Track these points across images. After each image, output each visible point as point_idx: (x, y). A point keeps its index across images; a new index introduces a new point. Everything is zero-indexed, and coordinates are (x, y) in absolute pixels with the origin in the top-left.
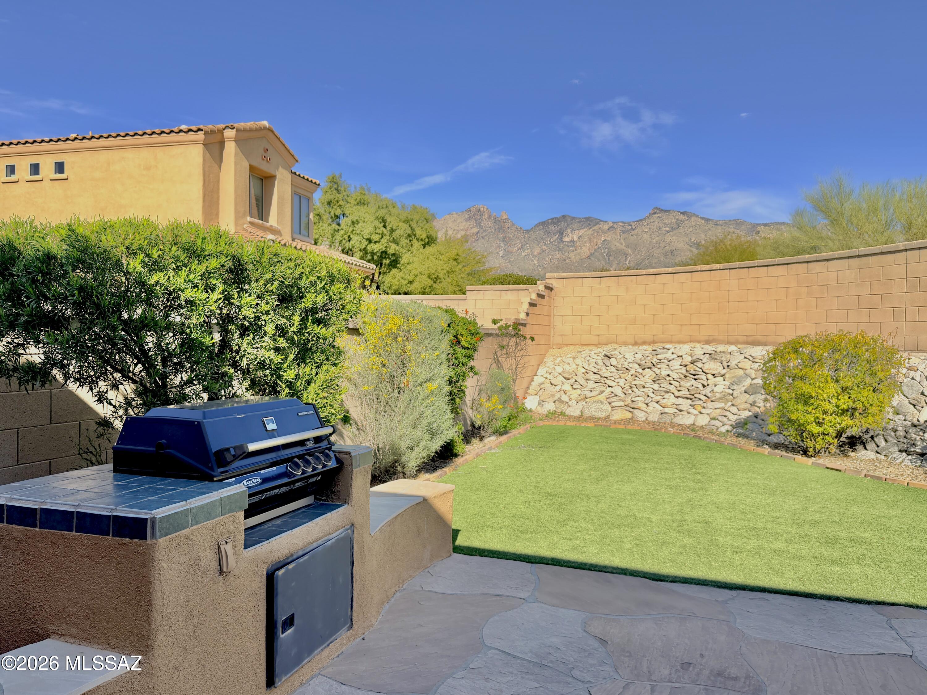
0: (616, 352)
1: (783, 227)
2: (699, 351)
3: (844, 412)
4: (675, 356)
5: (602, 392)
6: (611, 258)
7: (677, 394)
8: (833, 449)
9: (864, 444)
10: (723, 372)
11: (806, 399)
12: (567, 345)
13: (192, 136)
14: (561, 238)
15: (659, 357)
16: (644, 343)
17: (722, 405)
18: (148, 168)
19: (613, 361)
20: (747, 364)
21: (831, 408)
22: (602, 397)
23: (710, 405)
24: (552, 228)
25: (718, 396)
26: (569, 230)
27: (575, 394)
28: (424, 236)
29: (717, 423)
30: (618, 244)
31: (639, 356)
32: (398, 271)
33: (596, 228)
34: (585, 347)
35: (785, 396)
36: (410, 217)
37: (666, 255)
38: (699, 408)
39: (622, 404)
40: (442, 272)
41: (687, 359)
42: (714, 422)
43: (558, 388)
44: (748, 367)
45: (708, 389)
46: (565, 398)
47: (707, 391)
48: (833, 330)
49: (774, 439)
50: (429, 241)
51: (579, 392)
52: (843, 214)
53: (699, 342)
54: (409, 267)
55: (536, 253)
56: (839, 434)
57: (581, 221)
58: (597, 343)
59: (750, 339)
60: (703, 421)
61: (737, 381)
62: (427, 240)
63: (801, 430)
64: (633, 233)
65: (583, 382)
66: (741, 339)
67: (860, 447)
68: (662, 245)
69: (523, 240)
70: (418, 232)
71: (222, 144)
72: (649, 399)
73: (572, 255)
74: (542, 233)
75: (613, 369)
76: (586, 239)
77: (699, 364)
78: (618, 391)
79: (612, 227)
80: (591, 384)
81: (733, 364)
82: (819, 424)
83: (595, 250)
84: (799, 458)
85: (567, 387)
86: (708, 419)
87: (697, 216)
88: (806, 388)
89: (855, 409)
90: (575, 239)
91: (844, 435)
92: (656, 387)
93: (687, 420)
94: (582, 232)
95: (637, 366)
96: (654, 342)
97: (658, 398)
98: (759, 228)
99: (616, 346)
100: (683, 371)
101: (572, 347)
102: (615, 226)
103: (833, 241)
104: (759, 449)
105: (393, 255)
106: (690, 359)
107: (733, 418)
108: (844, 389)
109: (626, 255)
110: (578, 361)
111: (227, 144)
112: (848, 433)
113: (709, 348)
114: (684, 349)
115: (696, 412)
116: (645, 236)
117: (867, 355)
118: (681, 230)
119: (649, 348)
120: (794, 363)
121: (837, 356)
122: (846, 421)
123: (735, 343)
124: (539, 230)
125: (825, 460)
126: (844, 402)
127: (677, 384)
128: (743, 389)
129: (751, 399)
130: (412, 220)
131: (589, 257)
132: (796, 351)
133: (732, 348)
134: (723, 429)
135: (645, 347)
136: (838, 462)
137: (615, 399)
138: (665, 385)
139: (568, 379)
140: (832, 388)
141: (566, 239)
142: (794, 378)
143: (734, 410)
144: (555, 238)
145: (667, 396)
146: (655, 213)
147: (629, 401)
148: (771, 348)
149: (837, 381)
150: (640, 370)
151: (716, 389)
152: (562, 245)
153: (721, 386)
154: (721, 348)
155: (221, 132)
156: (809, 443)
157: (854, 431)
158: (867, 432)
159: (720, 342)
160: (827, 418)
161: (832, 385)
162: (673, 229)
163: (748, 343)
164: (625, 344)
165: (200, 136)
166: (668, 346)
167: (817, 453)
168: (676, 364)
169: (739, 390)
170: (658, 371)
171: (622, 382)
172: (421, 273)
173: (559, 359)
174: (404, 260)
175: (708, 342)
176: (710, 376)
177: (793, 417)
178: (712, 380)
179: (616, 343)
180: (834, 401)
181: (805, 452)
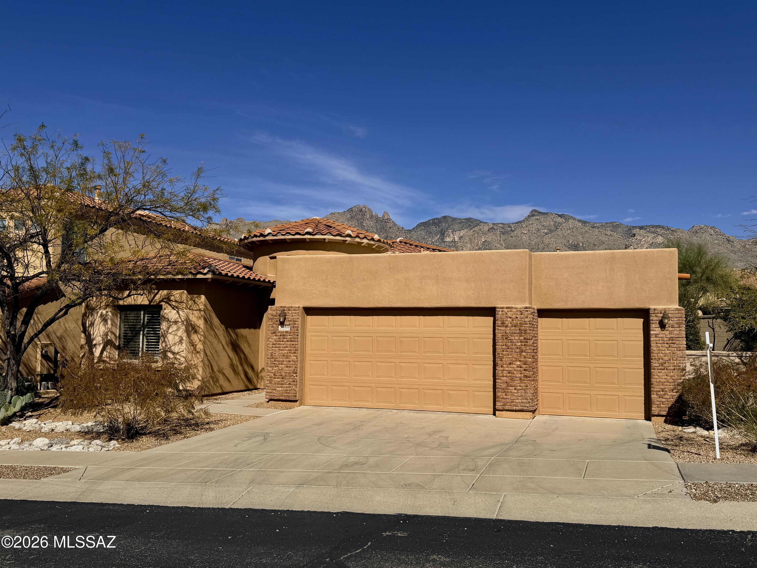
26: (450, 231)
33: (476, 229)
90: (457, 239)
94: (462, 233)
144: (436, 238)
162: (551, 231)
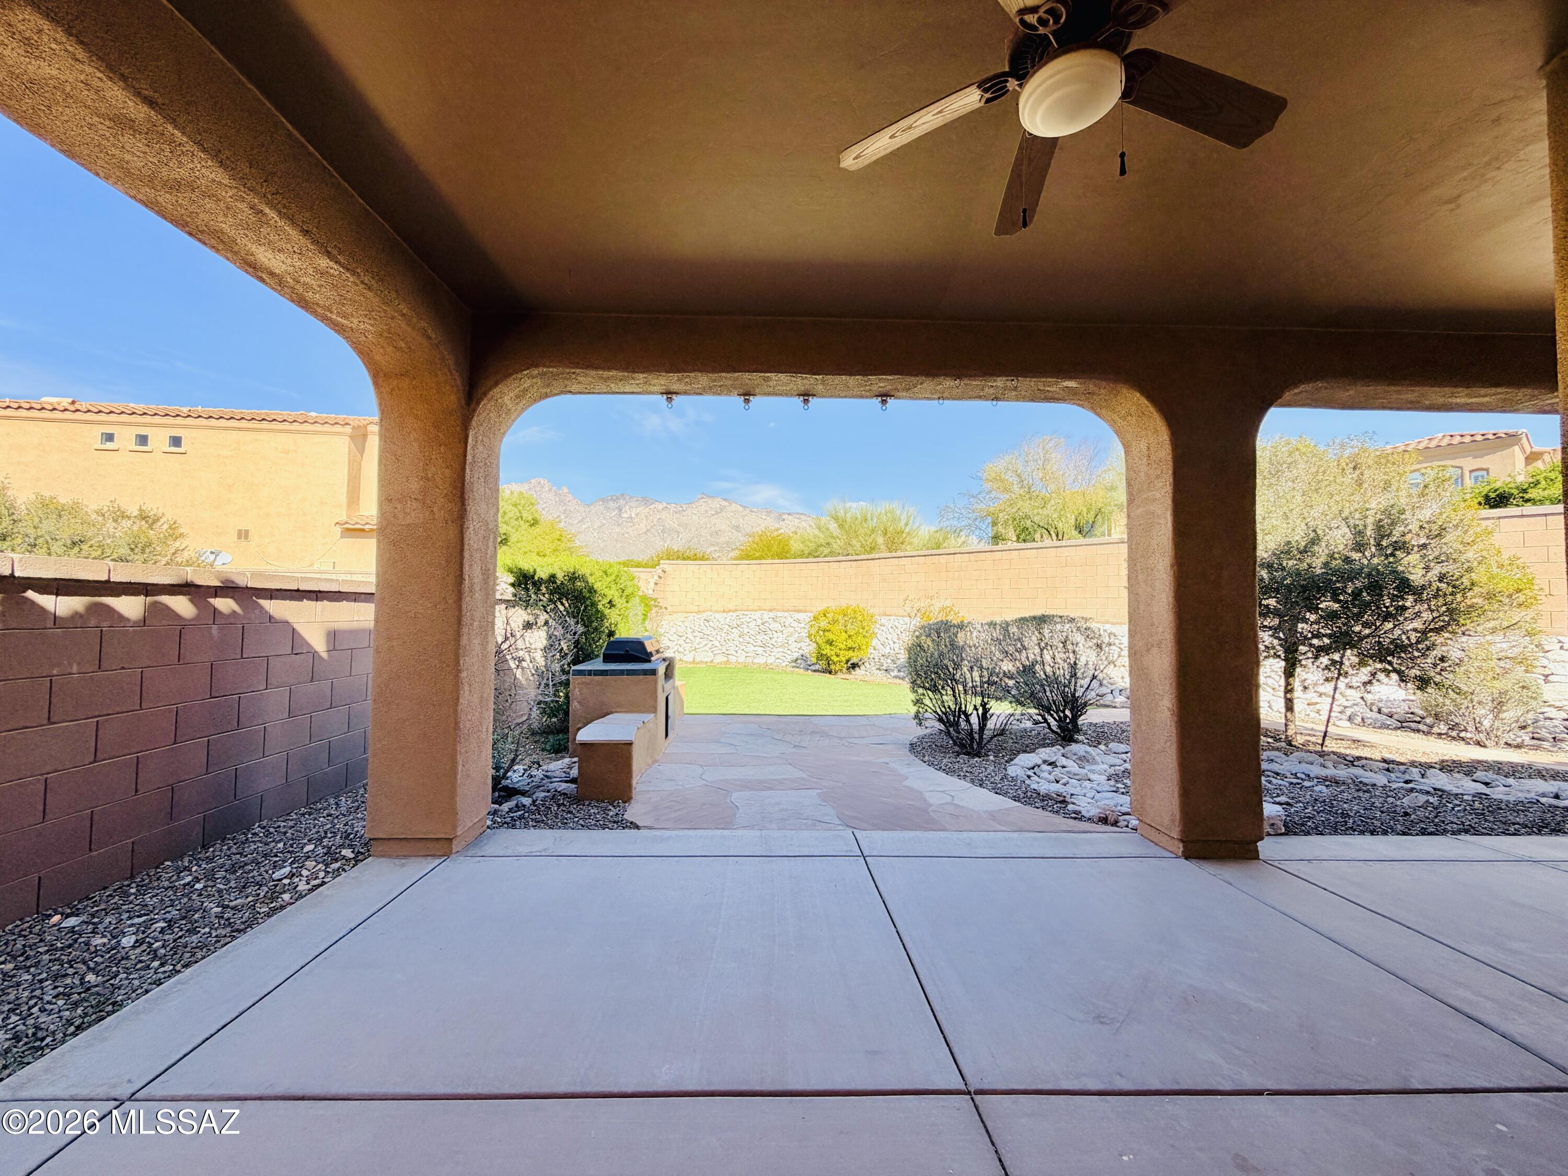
0: (712, 617)
1: (802, 517)
2: (766, 617)
3: (850, 648)
4: (751, 620)
5: (706, 645)
6: (665, 535)
7: (755, 644)
8: (844, 670)
9: (859, 667)
10: (782, 629)
11: (830, 642)
12: (676, 612)
13: (337, 428)
14: (620, 515)
15: (742, 620)
16: (730, 611)
17: (782, 650)
18: (286, 452)
19: (711, 623)
20: (795, 624)
21: (843, 647)
22: (707, 648)
23: (775, 650)
24: (611, 504)
25: (780, 644)
27: (688, 647)
28: (530, 518)
29: (779, 661)
30: (671, 523)
31: (728, 620)
32: (508, 548)
34: (689, 614)
35: (820, 642)
36: (518, 502)
37: (712, 535)
38: (769, 653)
39: (720, 652)
40: (549, 550)
41: (759, 622)
42: (777, 661)
43: (675, 643)
44: (796, 626)
45: (774, 640)
46: (681, 649)
47: (773, 642)
48: (844, 604)
49: (813, 668)
50: (534, 523)
51: (690, 645)
52: (846, 521)
53: (765, 610)
54: (519, 545)
55: (596, 527)
56: (847, 662)
57: (638, 500)
58: (697, 611)
59: (796, 608)
60: (771, 660)
61: (791, 635)
62: (532, 522)
63: (828, 659)
64: (684, 513)
65: (692, 638)
66: (791, 608)
67: (857, 669)
68: (708, 526)
69: (583, 514)
70: (525, 515)
71: (365, 436)
72: (737, 648)
73: (630, 530)
74: (602, 508)
75: (712, 629)
76: (643, 516)
77: (767, 625)
78: (716, 643)
79: (666, 507)
80: (698, 640)
81: (787, 624)
82: (838, 656)
83: (652, 527)
84: (827, 675)
85: (681, 642)
86: (774, 658)
87: (736, 503)
88: (830, 636)
89: (854, 648)
91: (850, 663)
92: (741, 640)
93: (761, 660)
95: (727, 627)
96: (736, 610)
97: (744, 647)
98: (784, 517)
99: (711, 613)
100: (758, 629)
101: (680, 614)
102: (669, 507)
103: (840, 539)
104: (807, 673)
105: (505, 534)
106: (761, 621)
107: (789, 657)
108: (849, 636)
109: (678, 533)
110: (687, 624)
111: (369, 438)
112: (851, 662)
113: (772, 614)
114: (758, 614)
115: (767, 655)
116: (694, 517)
117: (860, 618)
118: (724, 514)
119: (734, 614)
120: (823, 624)
121: (846, 618)
122: (851, 653)
123: (788, 611)
124: (599, 505)
125: (840, 675)
126: (850, 643)
127: (754, 638)
128: (794, 640)
129: (799, 645)
130: (519, 504)
131: (646, 533)
132: (825, 615)
133: (786, 614)
134: (784, 664)
135: (731, 614)
136: (847, 676)
137: (715, 649)
138: (747, 638)
139: (681, 636)
140: (844, 636)
141: (625, 515)
142: (824, 631)
143: (789, 652)
145: (748, 645)
146: (702, 498)
147: (724, 650)
148: (811, 615)
149: (846, 632)
150: (730, 629)
151: (778, 640)
152: (620, 521)
153: (781, 638)
154: (780, 614)
155: (365, 427)
156: (833, 667)
157: (854, 660)
158: (861, 660)
159: (778, 610)
160: (842, 652)
161: (844, 634)
163: (795, 611)
164: (717, 612)
165: (348, 429)
166: (746, 613)
167: (836, 673)
168: (752, 625)
169: (792, 639)
170: (741, 630)
171: (719, 637)
172: (530, 551)
173: (672, 623)
174: (513, 539)
175: (771, 610)
176: (774, 632)
177: (824, 653)
178: (775, 635)
179: (711, 611)
180: (845, 643)
181: (830, 673)
